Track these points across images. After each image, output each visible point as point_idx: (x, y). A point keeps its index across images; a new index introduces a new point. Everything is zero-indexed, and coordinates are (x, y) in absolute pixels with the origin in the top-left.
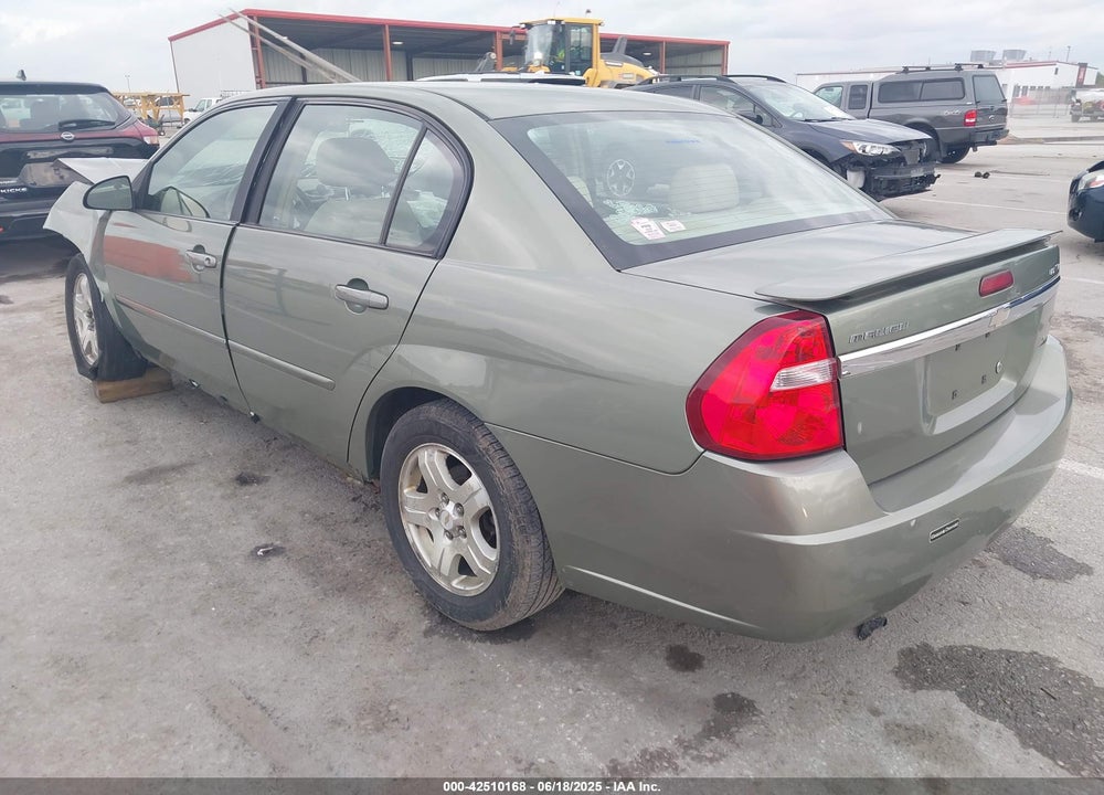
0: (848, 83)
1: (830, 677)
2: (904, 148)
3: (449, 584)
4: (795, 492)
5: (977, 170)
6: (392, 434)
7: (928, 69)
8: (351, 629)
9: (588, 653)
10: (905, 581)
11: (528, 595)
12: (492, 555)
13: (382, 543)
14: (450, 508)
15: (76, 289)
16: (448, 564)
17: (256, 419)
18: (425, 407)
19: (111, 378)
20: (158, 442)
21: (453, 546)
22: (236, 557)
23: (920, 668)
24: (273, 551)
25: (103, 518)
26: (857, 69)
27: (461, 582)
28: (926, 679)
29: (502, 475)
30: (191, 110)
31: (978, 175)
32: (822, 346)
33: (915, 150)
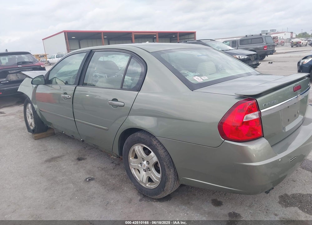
0: (231, 40)
1: (260, 206)
2: (250, 56)
3: (146, 185)
4: (251, 149)
5: (269, 62)
6: (126, 142)
7: (252, 35)
8: (118, 201)
9: (189, 203)
10: (281, 176)
11: (171, 186)
12: (159, 176)
13: (122, 175)
14: (145, 162)
15: (27, 108)
16: (145, 179)
17: (83, 141)
18: (136, 133)
19: (38, 133)
20: (53, 150)
21: (146, 174)
22: (81, 182)
23: (286, 201)
24: (91, 179)
25: (40, 173)
26: (231, 37)
27: (149, 185)
28: (288, 204)
29: (161, 151)
30: (49, 58)
31: (269, 63)
32: (256, 108)
33: (253, 57)
